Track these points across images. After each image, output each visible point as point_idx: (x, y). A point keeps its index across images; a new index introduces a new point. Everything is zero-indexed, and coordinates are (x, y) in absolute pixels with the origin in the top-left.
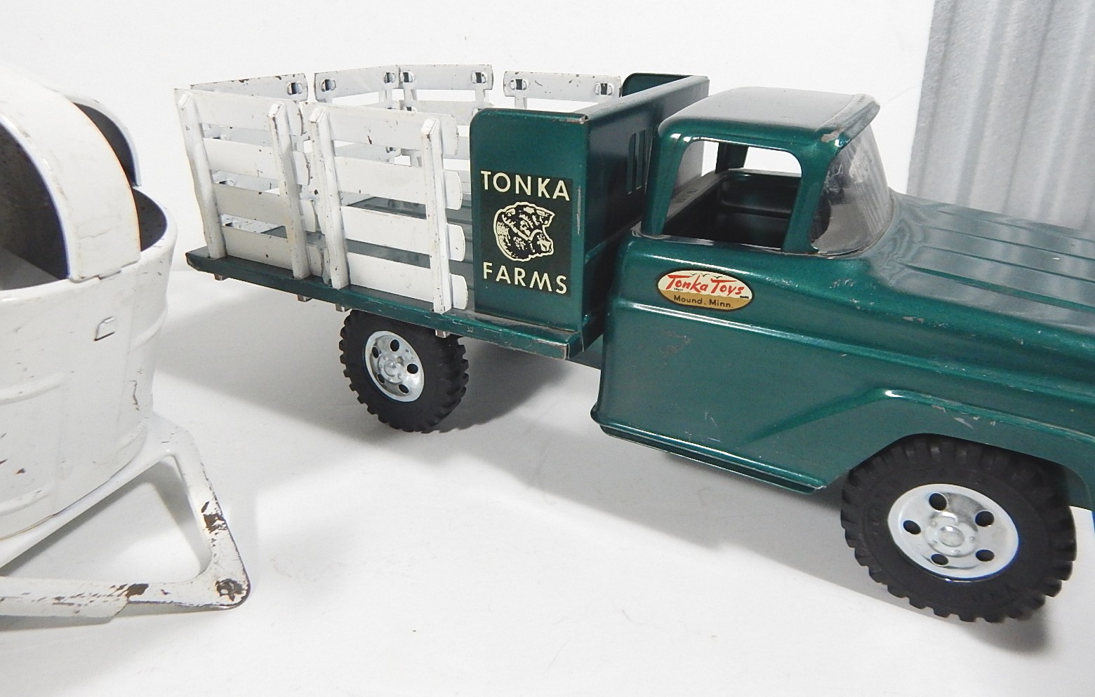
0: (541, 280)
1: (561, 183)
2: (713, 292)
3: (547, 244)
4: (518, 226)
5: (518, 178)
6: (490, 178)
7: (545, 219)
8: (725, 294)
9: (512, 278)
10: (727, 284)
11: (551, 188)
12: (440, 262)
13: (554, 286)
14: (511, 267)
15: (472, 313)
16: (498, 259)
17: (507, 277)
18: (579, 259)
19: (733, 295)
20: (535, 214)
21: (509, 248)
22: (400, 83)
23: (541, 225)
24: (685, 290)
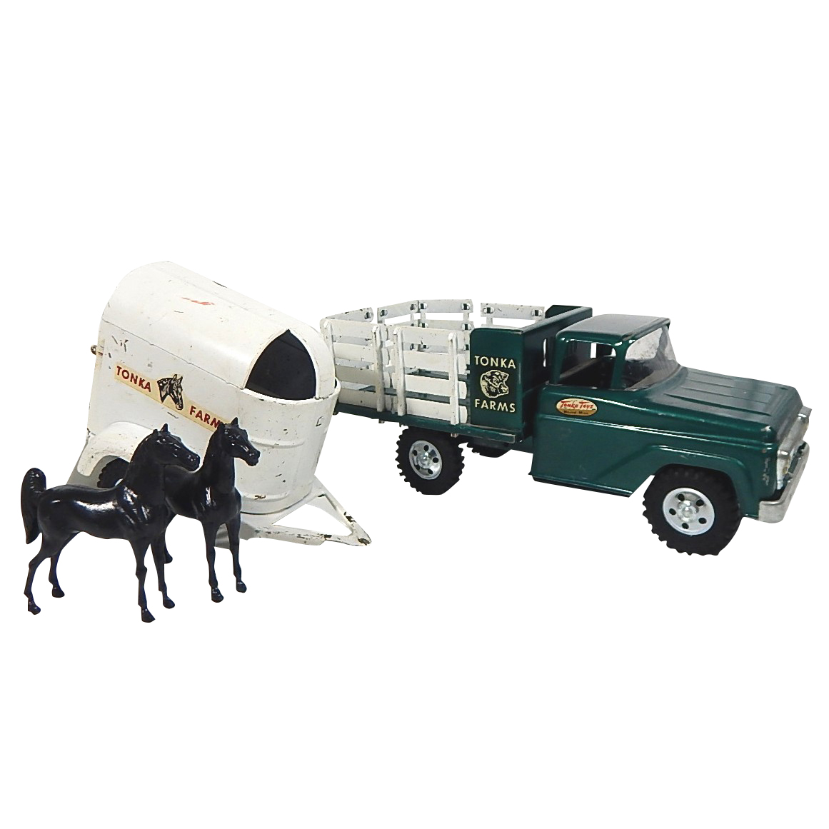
0: (503, 406)
1: (512, 361)
2: (581, 407)
3: (506, 389)
4: (492, 381)
5: (492, 359)
6: (479, 359)
7: (505, 377)
8: (585, 409)
9: (489, 406)
10: (586, 404)
11: (507, 363)
12: (454, 401)
13: (509, 409)
14: (488, 400)
15: (469, 425)
16: (482, 397)
17: (487, 406)
18: (520, 396)
19: (589, 409)
20: (500, 375)
21: (488, 392)
22: (419, 309)
23: (503, 380)
24: (568, 408)
